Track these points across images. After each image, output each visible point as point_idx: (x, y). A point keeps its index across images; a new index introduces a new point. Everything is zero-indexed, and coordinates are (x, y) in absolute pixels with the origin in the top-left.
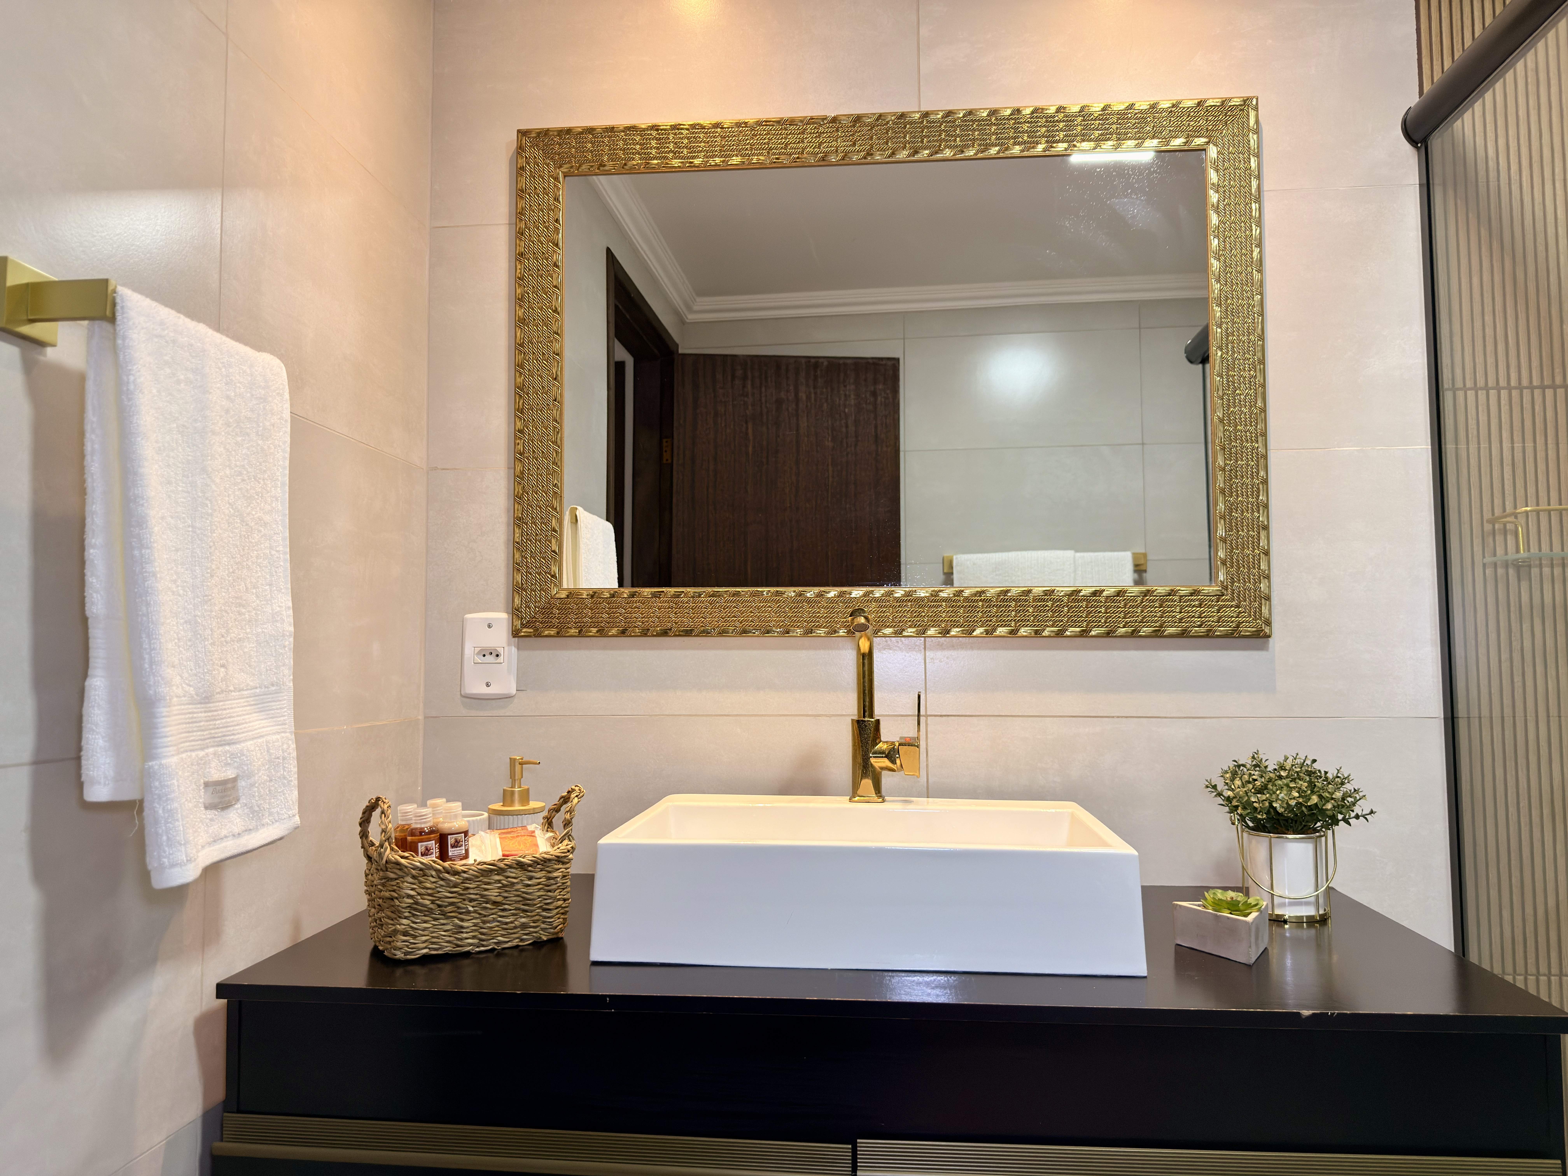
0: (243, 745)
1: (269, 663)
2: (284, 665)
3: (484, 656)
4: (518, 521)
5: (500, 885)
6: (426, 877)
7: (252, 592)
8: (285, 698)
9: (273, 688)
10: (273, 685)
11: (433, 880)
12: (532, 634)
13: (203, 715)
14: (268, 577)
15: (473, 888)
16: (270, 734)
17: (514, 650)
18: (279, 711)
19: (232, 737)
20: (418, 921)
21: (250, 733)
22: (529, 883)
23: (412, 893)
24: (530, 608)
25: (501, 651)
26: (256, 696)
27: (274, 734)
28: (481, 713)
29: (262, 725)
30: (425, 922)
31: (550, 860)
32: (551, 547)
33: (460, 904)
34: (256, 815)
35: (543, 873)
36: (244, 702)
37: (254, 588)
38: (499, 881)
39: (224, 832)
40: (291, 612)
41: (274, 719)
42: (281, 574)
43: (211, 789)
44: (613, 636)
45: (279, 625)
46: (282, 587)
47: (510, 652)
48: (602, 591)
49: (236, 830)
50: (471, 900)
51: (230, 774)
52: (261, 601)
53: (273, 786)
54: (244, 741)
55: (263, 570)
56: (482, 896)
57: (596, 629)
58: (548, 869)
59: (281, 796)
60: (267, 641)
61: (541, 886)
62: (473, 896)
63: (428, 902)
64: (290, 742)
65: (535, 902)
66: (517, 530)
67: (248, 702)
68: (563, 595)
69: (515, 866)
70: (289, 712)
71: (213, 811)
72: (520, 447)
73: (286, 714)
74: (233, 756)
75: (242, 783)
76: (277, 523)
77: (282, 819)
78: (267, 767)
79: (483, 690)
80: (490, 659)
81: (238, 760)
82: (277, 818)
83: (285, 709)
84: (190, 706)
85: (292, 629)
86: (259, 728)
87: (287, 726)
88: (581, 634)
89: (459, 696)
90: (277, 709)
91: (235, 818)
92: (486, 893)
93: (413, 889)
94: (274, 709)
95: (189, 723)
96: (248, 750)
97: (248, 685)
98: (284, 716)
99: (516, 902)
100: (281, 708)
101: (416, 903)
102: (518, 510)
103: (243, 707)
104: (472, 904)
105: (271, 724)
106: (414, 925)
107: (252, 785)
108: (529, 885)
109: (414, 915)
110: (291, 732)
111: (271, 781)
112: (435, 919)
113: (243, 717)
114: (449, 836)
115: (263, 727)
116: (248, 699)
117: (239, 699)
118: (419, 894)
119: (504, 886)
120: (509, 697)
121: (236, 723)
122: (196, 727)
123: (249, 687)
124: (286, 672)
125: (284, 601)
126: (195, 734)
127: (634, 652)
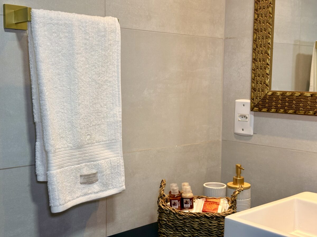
0: (99, 161)
1: (112, 132)
2: (118, 132)
3: (242, 117)
4: (254, 60)
5: (198, 223)
6: (170, 215)
7: (104, 107)
8: (119, 144)
9: (114, 141)
10: (113, 140)
11: (172, 216)
12: (258, 110)
13: (78, 153)
14: (112, 101)
15: (188, 222)
16: (112, 157)
17: (253, 116)
18: (116, 149)
19: (94, 159)
20: (168, 230)
21: (103, 157)
22: (210, 224)
23: (166, 220)
24: (257, 99)
25: (247, 116)
26: (107, 144)
27: (114, 157)
28: (241, 141)
29: (109, 154)
30: (171, 231)
31: (219, 217)
32: (266, 72)
33: (183, 227)
34: (106, 186)
35: (216, 222)
36: (101, 146)
37: (105, 105)
38: (198, 222)
39: (90, 192)
40: (121, 113)
41: (114, 152)
42: (117, 100)
43: (83, 177)
44: (290, 113)
45: (115, 118)
46: (117, 104)
47: (251, 117)
48: (286, 92)
49: (96, 191)
50: (187, 227)
51: (94, 171)
52: (109, 110)
53: (113, 175)
54: (99, 160)
55: (109, 99)
56: (192, 226)
57: (283, 110)
58: (218, 220)
59: (117, 179)
60: (111, 124)
61: (215, 227)
62: (188, 225)
63: (170, 224)
64: (121, 160)
65: (213, 233)
66: (253, 64)
67: (103, 146)
68: (270, 93)
69: (204, 217)
70: (120, 149)
71: (84, 185)
72: (256, 27)
73: (119, 150)
74: (95, 165)
75: (99, 175)
76: (115, 81)
77: (117, 187)
78: (110, 169)
79: (241, 132)
80: (244, 119)
81: (97, 167)
82: (115, 187)
83: (119, 148)
84: (70, 151)
85: (121, 119)
86: (107, 155)
87: (120, 154)
88: (277, 112)
89: (233, 133)
90: (115, 148)
91: (96, 187)
92: (192, 225)
93: (166, 218)
94: (114, 148)
95: (70, 156)
96: (101, 163)
97: (103, 140)
98: (119, 151)
99: (206, 231)
100: (117, 148)
101: (166, 224)
102: (254, 56)
103: (100, 148)
104: (187, 228)
105: (113, 154)
106: (167, 232)
107: (103, 175)
108: (210, 225)
109: (166, 228)
110: (121, 156)
111: (112, 174)
112: (174, 231)
113: (100, 152)
114: (184, 199)
115: (109, 155)
116: (103, 145)
117: (99, 145)
118: (168, 220)
119: (200, 224)
120: (251, 136)
121: (96, 154)
122: (74, 157)
123: (103, 141)
124: (119, 135)
125: (118, 110)
126: (73, 160)
127: (301, 121)
